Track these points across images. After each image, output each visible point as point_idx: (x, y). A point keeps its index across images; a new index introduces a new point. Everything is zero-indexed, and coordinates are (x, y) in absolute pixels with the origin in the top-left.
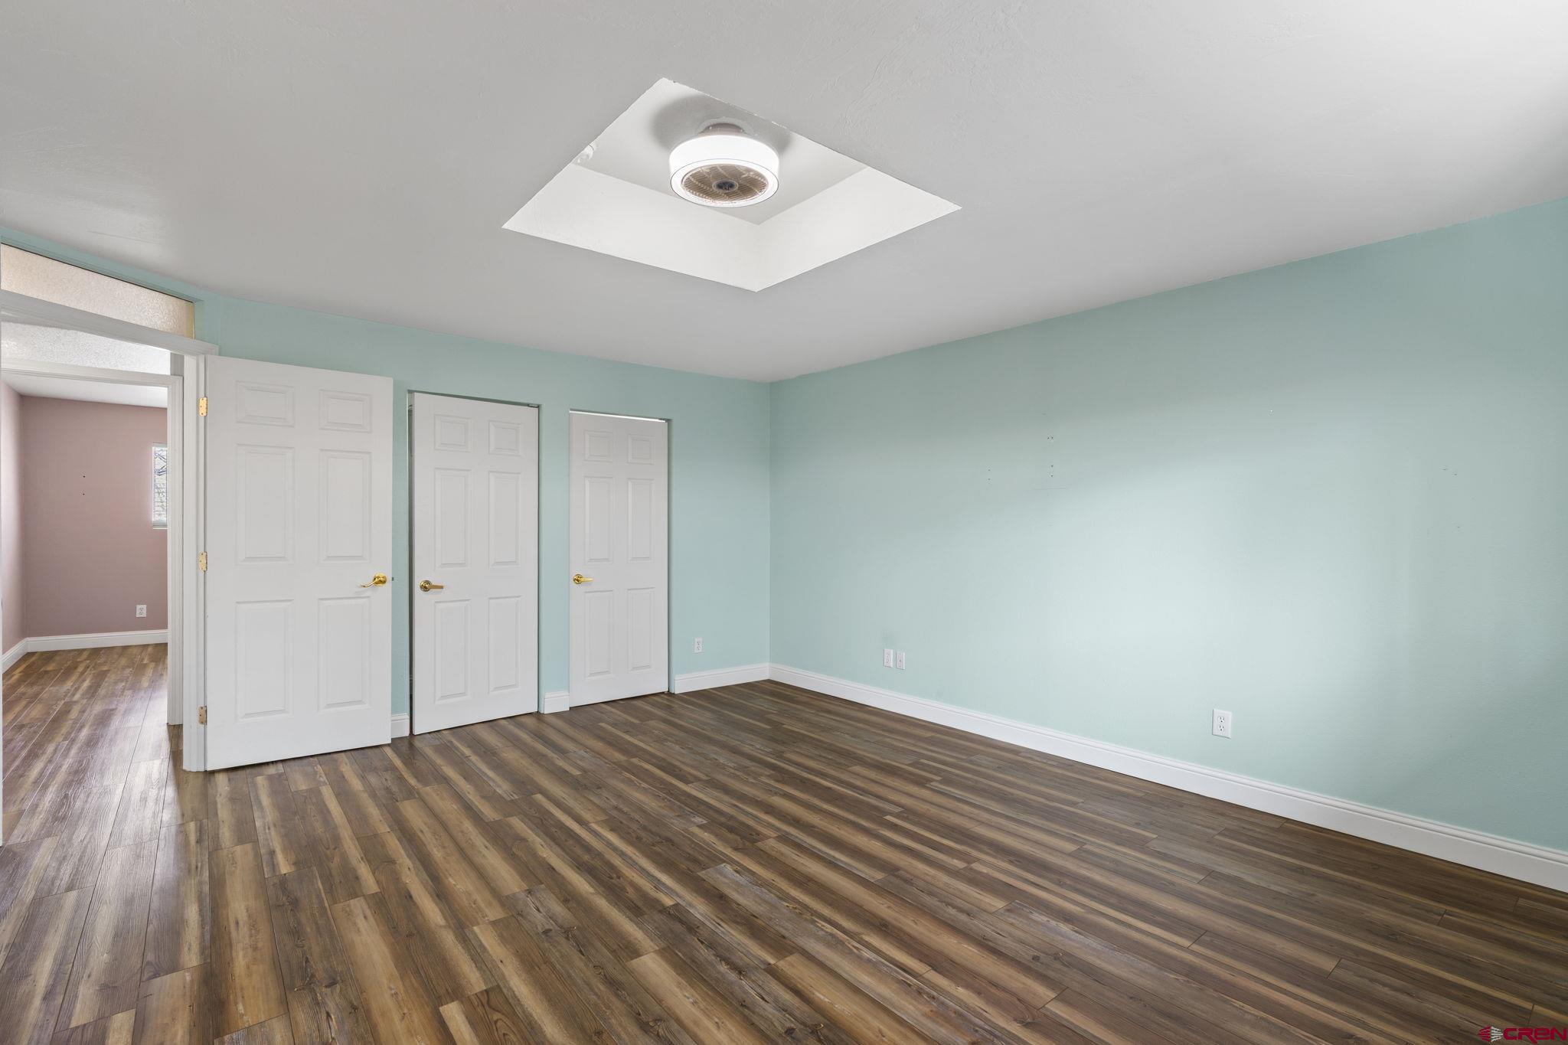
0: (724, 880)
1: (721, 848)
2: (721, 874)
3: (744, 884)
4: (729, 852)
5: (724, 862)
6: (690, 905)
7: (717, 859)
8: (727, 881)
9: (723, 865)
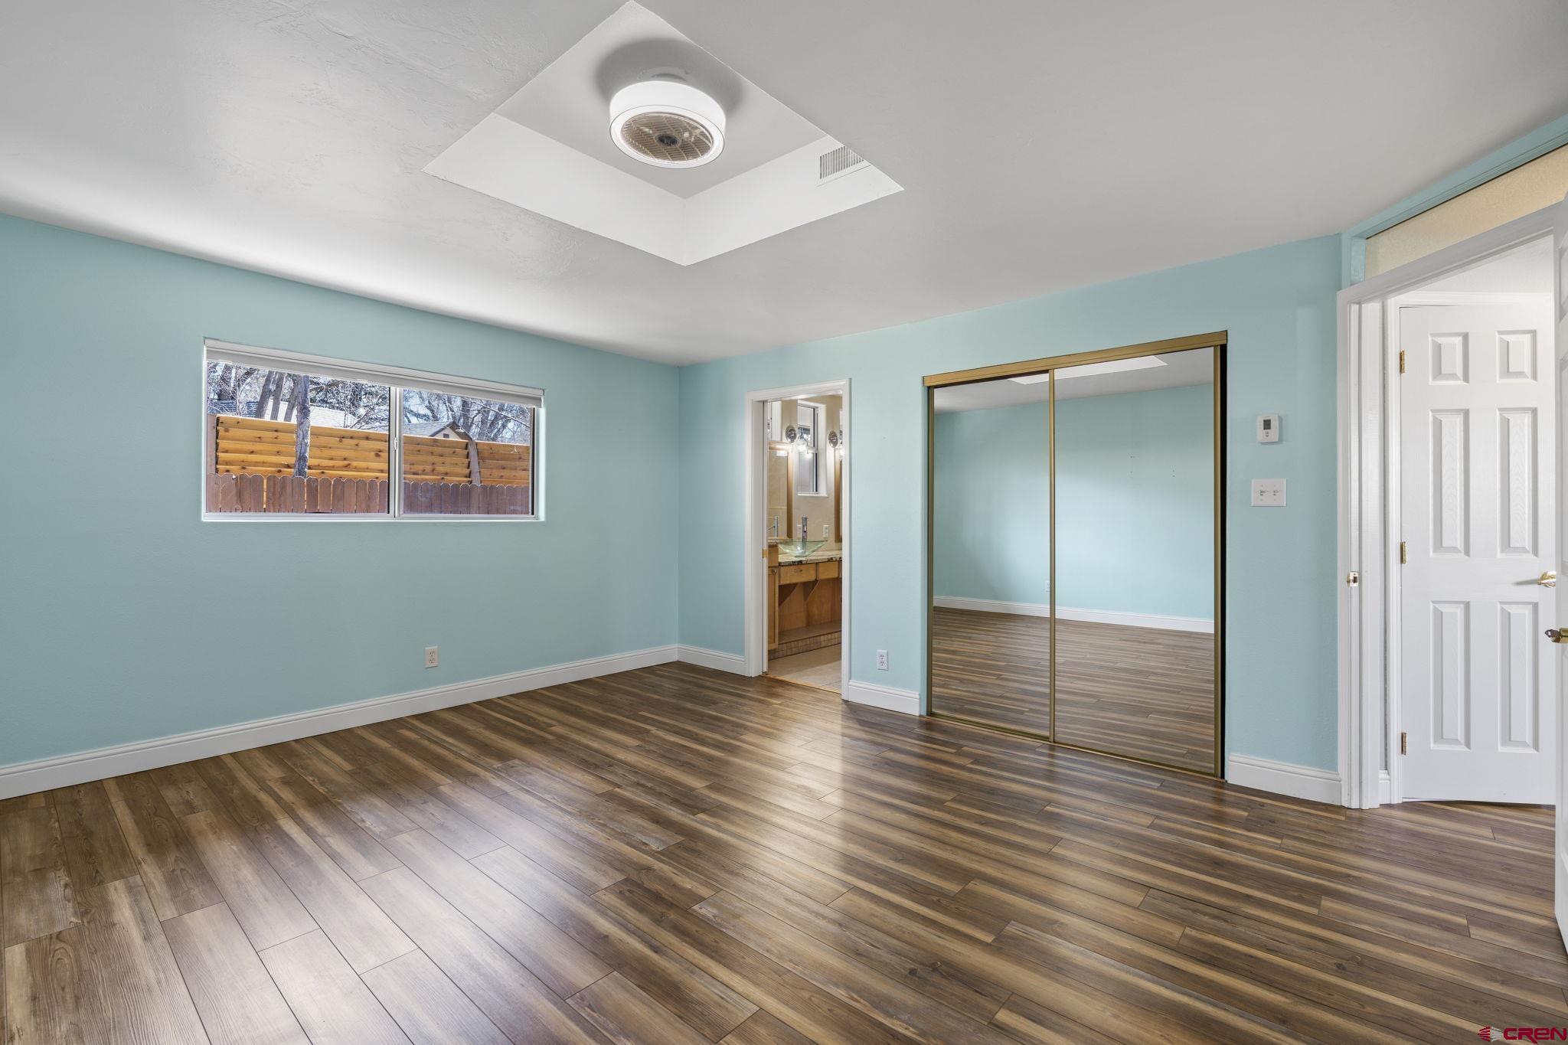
0: (657, 836)
1: (665, 867)
2: (661, 840)
3: (638, 834)
4: (657, 865)
5: (658, 852)
6: (682, 815)
7: (667, 855)
8: (654, 834)
9: (661, 849)
